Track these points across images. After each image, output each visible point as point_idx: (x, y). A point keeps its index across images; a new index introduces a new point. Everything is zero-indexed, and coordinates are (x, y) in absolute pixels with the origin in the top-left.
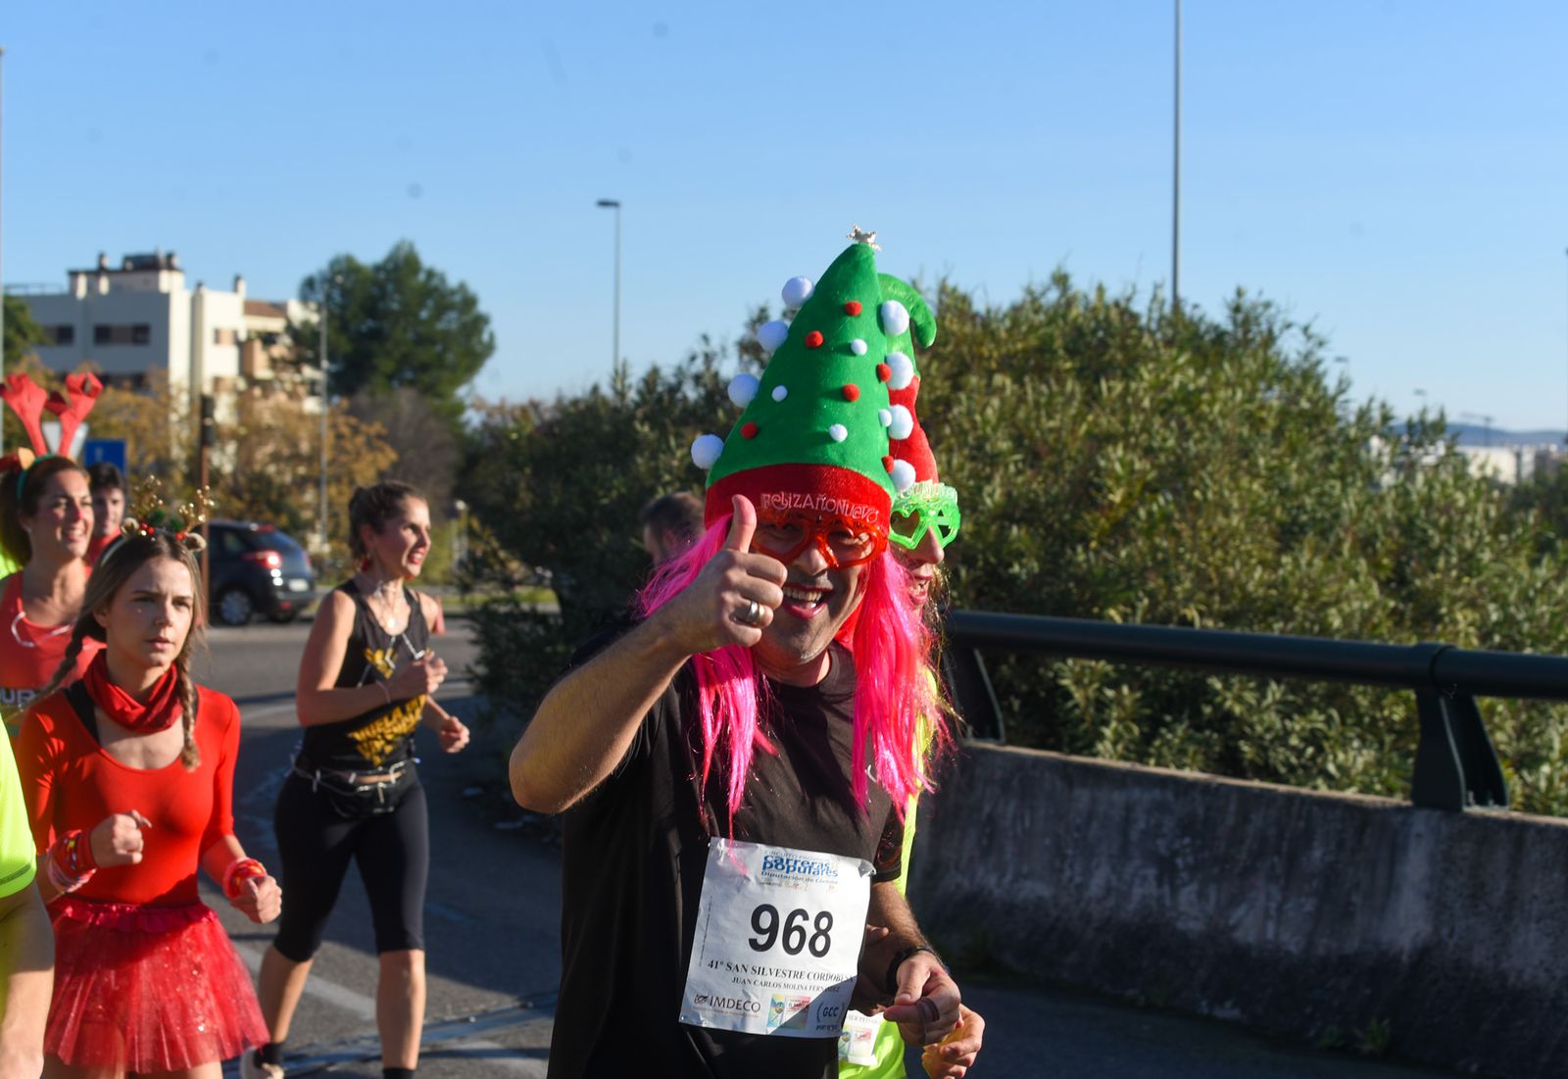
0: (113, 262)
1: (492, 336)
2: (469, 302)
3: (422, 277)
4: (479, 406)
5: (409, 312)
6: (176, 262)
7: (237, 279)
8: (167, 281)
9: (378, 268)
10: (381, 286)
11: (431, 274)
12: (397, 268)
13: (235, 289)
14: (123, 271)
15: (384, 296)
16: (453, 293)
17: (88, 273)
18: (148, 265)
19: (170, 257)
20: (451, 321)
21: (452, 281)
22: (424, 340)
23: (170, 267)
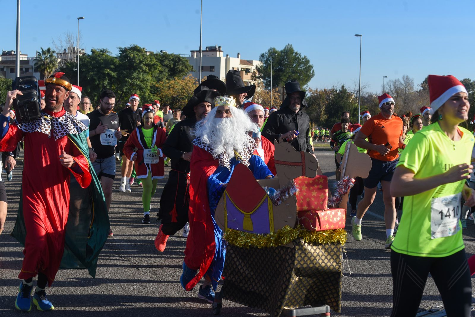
0: (203, 48)
1: (313, 71)
2: (307, 62)
3: (294, 54)
4: (310, 90)
5: (290, 64)
6: (221, 49)
7: (238, 54)
8: (219, 54)
9: (282, 52)
10: (283, 57)
11: (296, 54)
12: (287, 52)
13: (238, 57)
14: (206, 51)
15: (283, 59)
16: (303, 59)
17: (196, 51)
18: (214, 49)
19: (219, 47)
20: (302, 67)
21: (303, 56)
22: (294, 72)
23: (220, 51)
